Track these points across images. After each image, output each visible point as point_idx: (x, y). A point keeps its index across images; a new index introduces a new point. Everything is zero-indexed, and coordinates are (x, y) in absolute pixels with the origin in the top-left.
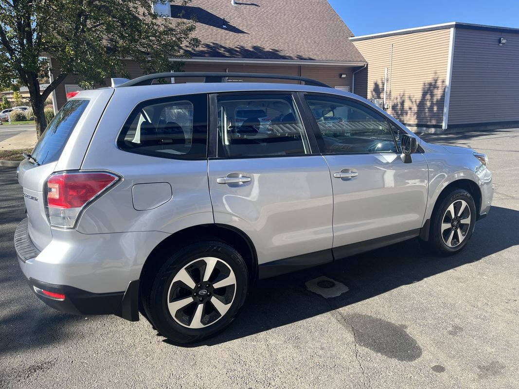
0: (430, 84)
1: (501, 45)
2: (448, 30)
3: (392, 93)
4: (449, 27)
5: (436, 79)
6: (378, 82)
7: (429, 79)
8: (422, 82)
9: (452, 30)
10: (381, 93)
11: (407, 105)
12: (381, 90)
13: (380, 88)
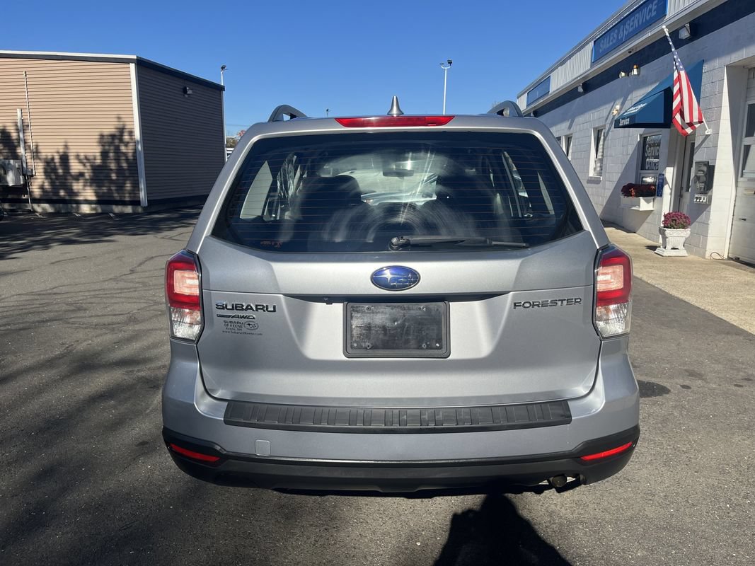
0: (113, 136)
1: (186, 96)
2: (126, 66)
3: (40, 147)
4: (128, 61)
5: (121, 127)
6: (8, 128)
7: (109, 129)
8: (97, 134)
9: (132, 66)
10: (16, 146)
11: (75, 167)
12: (15, 141)
13: (14, 138)
